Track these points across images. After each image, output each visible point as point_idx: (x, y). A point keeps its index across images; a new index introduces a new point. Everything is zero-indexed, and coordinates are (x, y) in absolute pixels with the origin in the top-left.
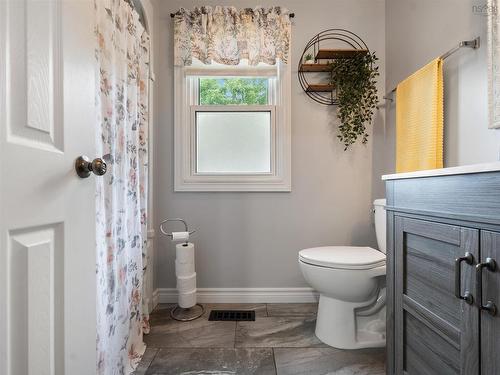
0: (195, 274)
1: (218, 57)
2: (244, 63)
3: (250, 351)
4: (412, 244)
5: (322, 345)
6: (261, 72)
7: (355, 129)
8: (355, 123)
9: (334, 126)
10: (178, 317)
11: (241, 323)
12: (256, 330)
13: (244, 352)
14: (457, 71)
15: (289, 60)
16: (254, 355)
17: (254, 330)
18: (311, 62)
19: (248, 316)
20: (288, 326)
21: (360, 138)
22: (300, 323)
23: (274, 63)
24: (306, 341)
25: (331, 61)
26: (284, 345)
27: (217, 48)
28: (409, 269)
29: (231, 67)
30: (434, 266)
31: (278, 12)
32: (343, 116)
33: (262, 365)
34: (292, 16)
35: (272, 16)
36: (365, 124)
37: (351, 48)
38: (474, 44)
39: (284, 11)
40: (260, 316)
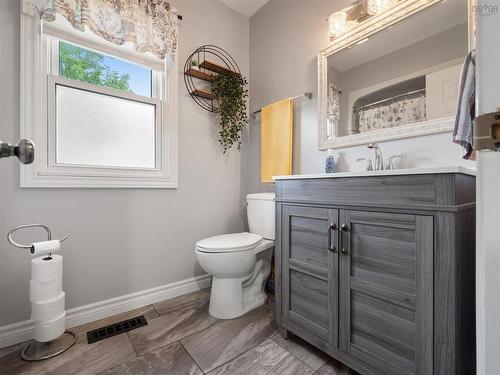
0: (63, 294)
1: (95, 28)
2: (129, 46)
3: (156, 352)
4: (296, 223)
5: (220, 321)
6: (147, 61)
7: (232, 136)
8: (232, 131)
9: (214, 131)
10: (37, 356)
11: (133, 332)
12: (155, 332)
13: (151, 357)
14: (300, 109)
15: (176, 58)
16: (163, 354)
17: (151, 333)
18: (196, 68)
19: (138, 322)
20: (184, 317)
21: (236, 144)
22: (193, 311)
23: (163, 58)
24: (205, 324)
25: (214, 74)
26: (188, 333)
27: (93, 16)
28: (293, 240)
29: (112, 44)
30: (311, 235)
31: (167, 7)
32: (223, 124)
33: (176, 359)
34: (180, 18)
35: (160, 8)
36: (239, 133)
37: (226, 67)
38: (310, 96)
39: (173, 9)
40: (151, 318)
